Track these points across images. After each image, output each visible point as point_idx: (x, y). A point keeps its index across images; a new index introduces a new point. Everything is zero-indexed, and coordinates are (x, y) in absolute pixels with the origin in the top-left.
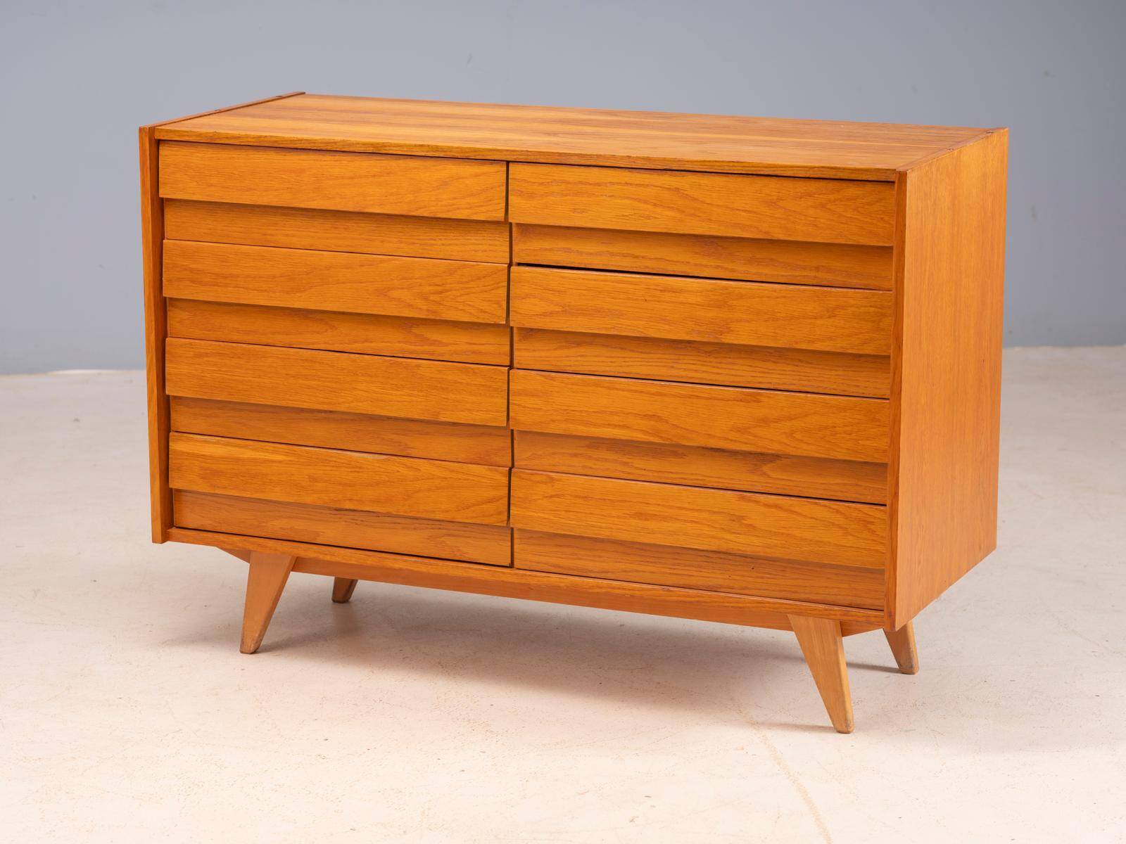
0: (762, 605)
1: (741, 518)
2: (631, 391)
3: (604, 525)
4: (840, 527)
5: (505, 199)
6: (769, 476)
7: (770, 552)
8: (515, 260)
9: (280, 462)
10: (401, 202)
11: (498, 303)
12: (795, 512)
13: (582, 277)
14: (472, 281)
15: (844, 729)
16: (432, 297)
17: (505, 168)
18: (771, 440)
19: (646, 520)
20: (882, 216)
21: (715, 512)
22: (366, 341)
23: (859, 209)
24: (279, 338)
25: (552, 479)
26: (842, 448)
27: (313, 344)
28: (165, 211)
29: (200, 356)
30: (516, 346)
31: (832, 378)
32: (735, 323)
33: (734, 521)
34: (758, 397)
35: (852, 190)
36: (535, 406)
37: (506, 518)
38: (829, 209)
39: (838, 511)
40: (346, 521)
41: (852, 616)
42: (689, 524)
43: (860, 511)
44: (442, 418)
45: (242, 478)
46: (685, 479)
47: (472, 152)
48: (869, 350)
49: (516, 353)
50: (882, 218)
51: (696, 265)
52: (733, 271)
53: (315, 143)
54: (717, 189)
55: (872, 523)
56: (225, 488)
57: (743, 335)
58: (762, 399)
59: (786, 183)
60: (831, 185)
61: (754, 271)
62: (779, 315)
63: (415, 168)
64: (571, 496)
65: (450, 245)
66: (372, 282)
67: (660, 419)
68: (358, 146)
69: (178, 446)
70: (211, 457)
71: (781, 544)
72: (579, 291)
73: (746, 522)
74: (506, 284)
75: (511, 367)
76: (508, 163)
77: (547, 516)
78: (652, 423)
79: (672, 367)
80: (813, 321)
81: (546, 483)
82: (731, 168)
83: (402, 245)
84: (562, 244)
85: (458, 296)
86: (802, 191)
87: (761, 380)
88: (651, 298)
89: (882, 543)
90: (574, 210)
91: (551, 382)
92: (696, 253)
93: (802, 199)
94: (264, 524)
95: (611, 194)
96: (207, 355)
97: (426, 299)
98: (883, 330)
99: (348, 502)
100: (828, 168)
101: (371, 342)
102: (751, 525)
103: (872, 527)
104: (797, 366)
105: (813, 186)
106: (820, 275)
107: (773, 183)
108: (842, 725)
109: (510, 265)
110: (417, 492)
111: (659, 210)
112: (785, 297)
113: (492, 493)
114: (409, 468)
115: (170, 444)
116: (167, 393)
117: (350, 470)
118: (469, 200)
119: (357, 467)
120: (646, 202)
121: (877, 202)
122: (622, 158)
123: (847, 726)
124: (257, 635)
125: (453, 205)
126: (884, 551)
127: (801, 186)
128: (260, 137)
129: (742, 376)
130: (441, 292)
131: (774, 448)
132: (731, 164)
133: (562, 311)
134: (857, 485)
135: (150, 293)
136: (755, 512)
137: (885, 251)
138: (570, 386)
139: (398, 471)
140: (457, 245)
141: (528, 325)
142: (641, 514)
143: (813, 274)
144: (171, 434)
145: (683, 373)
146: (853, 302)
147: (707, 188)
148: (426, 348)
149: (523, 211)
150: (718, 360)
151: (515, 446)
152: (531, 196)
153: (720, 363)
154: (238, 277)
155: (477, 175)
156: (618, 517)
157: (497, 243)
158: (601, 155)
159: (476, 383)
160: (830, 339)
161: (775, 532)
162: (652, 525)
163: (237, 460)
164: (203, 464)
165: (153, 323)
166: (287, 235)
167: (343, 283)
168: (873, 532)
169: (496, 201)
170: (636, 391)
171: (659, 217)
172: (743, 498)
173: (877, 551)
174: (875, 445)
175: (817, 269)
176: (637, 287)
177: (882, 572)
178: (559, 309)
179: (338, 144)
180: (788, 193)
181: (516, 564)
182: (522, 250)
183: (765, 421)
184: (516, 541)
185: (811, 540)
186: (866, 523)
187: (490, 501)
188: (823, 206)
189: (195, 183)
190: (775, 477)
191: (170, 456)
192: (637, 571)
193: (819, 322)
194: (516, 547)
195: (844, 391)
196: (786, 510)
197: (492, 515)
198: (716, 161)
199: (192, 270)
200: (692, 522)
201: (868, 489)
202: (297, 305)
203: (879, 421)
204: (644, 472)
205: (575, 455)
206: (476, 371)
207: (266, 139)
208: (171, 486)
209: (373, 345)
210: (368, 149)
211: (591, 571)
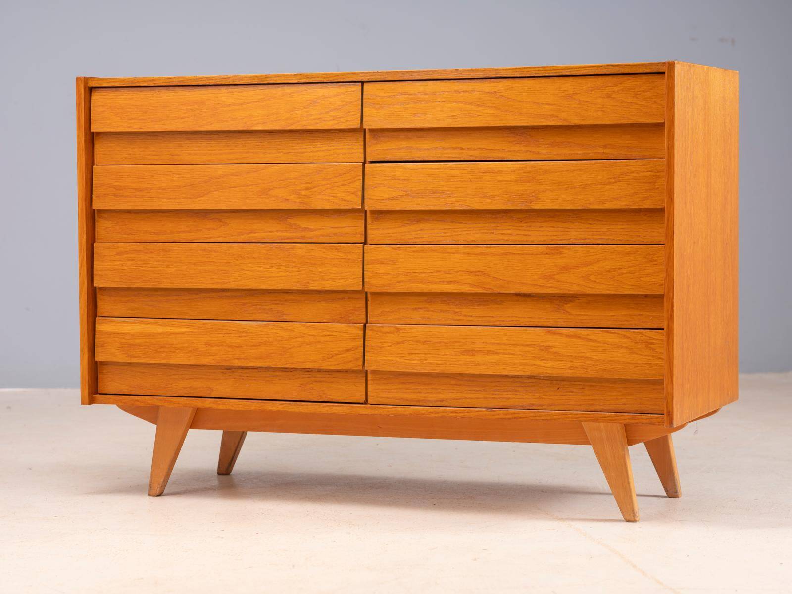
0: (566, 416)
1: (548, 348)
2: (460, 253)
3: (439, 362)
4: (626, 348)
5: (360, 111)
6: (570, 314)
7: (571, 373)
8: (368, 159)
9: (183, 333)
10: (279, 120)
11: (354, 192)
12: (591, 339)
13: (421, 167)
14: (335, 177)
15: (632, 519)
16: (304, 193)
17: (361, 88)
18: (572, 283)
19: (473, 355)
20: (655, 100)
21: (528, 345)
22: (251, 232)
23: (637, 96)
24: (183, 236)
25: (398, 330)
26: (628, 285)
27: (210, 238)
28: (95, 143)
29: (120, 254)
30: (369, 227)
32: (541, 193)
33: (543, 350)
34: (561, 250)
35: (631, 82)
36: (385, 272)
37: (362, 363)
38: (614, 98)
39: (625, 336)
40: (234, 378)
41: (638, 419)
42: (507, 356)
43: (643, 334)
44: (311, 287)
45: (154, 349)
46: (504, 321)
47: (335, 76)
48: (648, 205)
49: (369, 232)
50: (655, 101)
51: (510, 151)
52: (539, 153)
53: (212, 79)
54: (526, 89)
55: (652, 343)
56: (140, 357)
57: (548, 202)
58: (565, 251)
59: (579, 80)
60: (615, 79)
61: (556, 152)
62: (575, 184)
63: (291, 93)
64: (412, 340)
65: (318, 151)
66: (257, 184)
67: (483, 273)
68: (246, 79)
69: (102, 327)
70: (129, 334)
71: (580, 365)
72: (419, 178)
73: (552, 351)
74: (361, 177)
75: (365, 243)
76: (363, 83)
77: (394, 359)
78: (477, 277)
79: (492, 233)
80: (603, 186)
81: (393, 333)
82: (537, 72)
83: (280, 155)
84: (404, 144)
85: (324, 190)
86: (593, 86)
87: (561, 237)
88: (475, 179)
89: (660, 358)
90: (415, 115)
91: (398, 252)
92: (510, 142)
93: (593, 92)
94: (170, 386)
95: (443, 100)
96: (126, 253)
97: (299, 194)
98: (658, 189)
99: (236, 361)
100: (612, 66)
101: (255, 233)
102: (556, 353)
103: (652, 346)
104: (590, 224)
105: (600, 81)
106: (607, 151)
107: (570, 82)
108: (630, 517)
109: (364, 163)
110: (290, 349)
111: (480, 109)
112: (580, 170)
113: (352, 344)
114: (285, 329)
115: (96, 326)
116: (95, 285)
117: (238, 335)
118: (332, 114)
119: (243, 332)
120: (471, 104)
121: (651, 89)
122: (452, 71)
123: (634, 516)
124: (162, 480)
125: (321, 118)
126: (663, 365)
127: (591, 82)
128: (170, 78)
129: (547, 235)
130: (311, 188)
131: (574, 289)
132: (537, 69)
133: (406, 195)
134: (639, 315)
135: (82, 206)
136: (561, 342)
137: (659, 127)
138: (412, 254)
139: (277, 333)
140: (323, 151)
141: (378, 208)
142: (469, 351)
143: (601, 151)
144: (97, 318)
145: (501, 237)
146: (633, 169)
147: (518, 89)
148: (299, 234)
149: (375, 119)
150: (529, 224)
151: (369, 306)
152: (381, 106)
153: (530, 226)
154: (151, 189)
155: (338, 94)
156: (452, 355)
157: (354, 147)
158: (435, 71)
159: (338, 257)
160: (616, 199)
161: (576, 357)
162: (478, 359)
163: (149, 335)
164: (123, 340)
165: (85, 229)
166: (190, 154)
167: (235, 187)
168: (654, 350)
169: (353, 113)
170: (464, 253)
171: (481, 114)
172: (549, 332)
173: (657, 365)
174: (653, 280)
175: (605, 146)
176: (464, 171)
177: (661, 382)
178: (402, 193)
179: (231, 78)
180: (581, 88)
181: (370, 401)
182: (374, 151)
183: (565, 269)
184: (370, 382)
185: (604, 361)
186: (648, 344)
187: (349, 350)
188: (609, 96)
189: (119, 118)
190: (575, 314)
191: (96, 336)
192: (466, 398)
193: (608, 186)
194: (370, 386)
195: (628, 240)
196: (583, 339)
197: (351, 362)
198: (525, 68)
199: (115, 187)
200: (509, 354)
201: (648, 317)
202: (197, 207)
203: (656, 261)
204: (471, 319)
205: (416, 309)
206: (338, 248)
207: (174, 80)
208: (96, 359)
209: (256, 235)
210: (254, 81)
211: (429, 401)
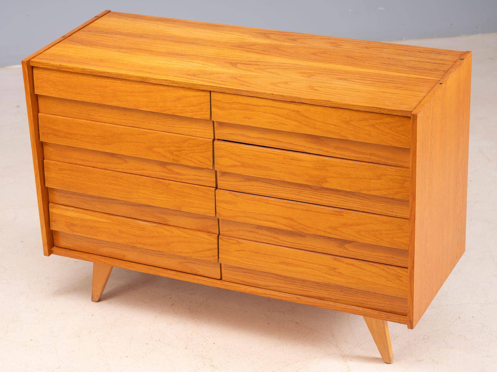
0: (346, 310)
1: (334, 269)
2: (277, 205)
3: (266, 266)
4: (384, 277)
5: (210, 109)
6: (348, 250)
7: (349, 286)
8: (216, 138)
9: (104, 222)
10: (157, 106)
11: (208, 158)
12: (362, 268)
13: (251, 149)
14: (195, 146)
15: (389, 362)
16: (175, 153)
17: (209, 94)
18: (348, 233)
19: (287, 265)
20: (404, 133)
21: (321, 265)
22: (143, 169)
23: (392, 129)
24: (99, 165)
25: (239, 243)
26: (385, 241)
27: (117, 169)
28: (39, 99)
29: (61, 170)
30: (218, 178)
31: (379, 207)
32: (329, 178)
33: (331, 270)
34: (342, 213)
35: (389, 119)
36: (229, 208)
37: (217, 259)
38: (376, 127)
39: (384, 270)
40: (138, 252)
41: (392, 319)
42: (309, 269)
43: (395, 270)
44: (183, 210)
45: (86, 228)
46: (306, 247)
47: (192, 85)
48: (398, 197)
49: (219, 182)
50: (404, 134)
51: (308, 147)
52: (327, 152)
53: (111, 74)
54: (318, 113)
55: (401, 277)
56: (78, 232)
57: (333, 184)
58: (344, 214)
59: (354, 113)
60: (377, 115)
61: (338, 153)
62: (352, 176)
63: (163, 90)
64: (249, 251)
65: (183, 128)
66: (144, 143)
67: (292, 220)
68: (133, 77)
69: (54, 210)
70: (70, 217)
71: (355, 282)
72: (249, 156)
73: (336, 271)
74: (212, 149)
75: (216, 188)
76: (210, 92)
77: (237, 260)
78: (288, 221)
79: (298, 195)
80: (369, 180)
81: (236, 244)
82: (325, 104)
83: (159, 126)
84: (239, 132)
85: (188, 154)
86: (363, 118)
87: (343, 204)
88: (286, 163)
89: (406, 286)
90: (245, 118)
91: (237, 198)
92: (308, 142)
93: (363, 122)
94: (98, 249)
95: (264, 111)
96: (64, 170)
97: (172, 154)
98: (405, 188)
99: (138, 244)
100: (376, 108)
101: (146, 170)
102: (339, 272)
103: (401, 279)
104: (361, 199)
105: (367, 116)
106: (372, 158)
107: (347, 113)
108: (387, 359)
109: (214, 140)
110: (172, 243)
111: (288, 121)
112: (354, 168)
113: (210, 247)
114: (168, 231)
115: (50, 209)
116: (46, 186)
117: (138, 229)
118: (192, 108)
119: (142, 228)
120: (282, 116)
121: (401, 126)
122: (269, 94)
123: (390, 361)
124: (99, 294)
125: (184, 110)
126: (407, 290)
127: (361, 115)
128: (84, 69)
129: (333, 202)
130: (179, 151)
131: (351, 238)
132: (326, 102)
133: (241, 165)
134: (392, 258)
135: (33, 141)
136: (343, 266)
137: (406, 150)
138: (246, 200)
139: (163, 232)
140: (187, 128)
141: (224, 171)
142: (284, 262)
143: (369, 157)
144: (50, 204)
145: (303, 198)
146: (389, 173)
147: (312, 112)
148: (173, 175)
149: (219, 115)
150: (321, 193)
151: (220, 225)
152: (223, 109)
153: (322, 195)
154: (77, 135)
155: (195, 96)
156: (273, 263)
157: (207, 128)
158: (258, 92)
159: (199, 195)
160: (378, 190)
161: (352, 277)
162: (291, 268)
163: (83, 220)
164: (66, 220)
165: (36, 155)
166: (101, 116)
167: (130, 142)
168: (402, 281)
169: (205, 110)
170: (279, 206)
171: (289, 124)
172: (335, 259)
173: (404, 290)
174: (402, 241)
175: (371, 155)
176: (279, 157)
177: (406, 300)
178: (239, 164)
179: (123, 76)
180: (355, 118)
181: (223, 278)
182: (220, 133)
183: (345, 225)
184: (222, 268)
185: (371, 282)
186: (398, 277)
187: (209, 250)
188: (373, 126)
189: (53, 89)
190: (351, 250)
191: (50, 215)
192: (283, 287)
193: (373, 181)
194: (223, 271)
195: (386, 213)
196: (357, 267)
197: (210, 257)
198: (318, 100)
199: (53, 130)
200: (310, 268)
201: (398, 260)
202: (107, 151)
203: (403, 229)
204: (285, 243)
205: (251, 232)
206: (199, 189)
207: (86, 70)
208: (51, 229)
209: (146, 172)
210: (139, 79)
211: (260, 285)
